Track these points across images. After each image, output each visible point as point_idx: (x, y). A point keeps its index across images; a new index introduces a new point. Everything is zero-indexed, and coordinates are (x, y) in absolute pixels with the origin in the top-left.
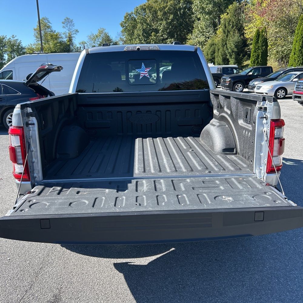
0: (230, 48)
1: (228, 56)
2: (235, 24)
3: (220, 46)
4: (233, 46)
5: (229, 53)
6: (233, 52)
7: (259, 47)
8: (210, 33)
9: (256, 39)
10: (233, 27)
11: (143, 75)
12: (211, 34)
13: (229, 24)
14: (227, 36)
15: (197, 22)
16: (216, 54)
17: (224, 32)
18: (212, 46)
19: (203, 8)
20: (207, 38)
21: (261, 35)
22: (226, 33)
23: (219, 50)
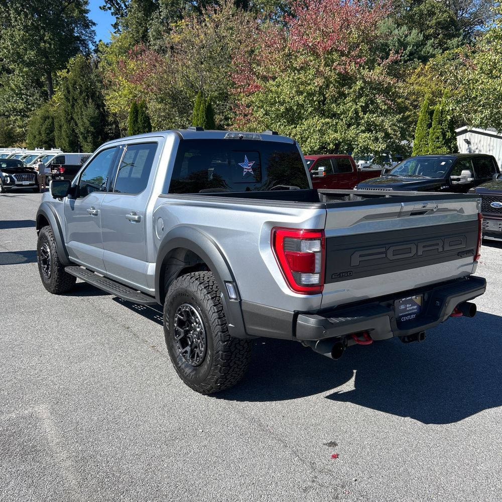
0: (83, 126)
1: (81, 138)
2: (84, 88)
3: (63, 122)
4: (88, 124)
5: (82, 133)
6: (88, 132)
7: (139, 128)
8: (35, 97)
9: (134, 117)
10: (81, 93)
11: (247, 170)
12: (37, 98)
13: (75, 89)
14: (73, 106)
15: (7, 75)
16: (56, 133)
17: (67, 99)
18: (45, 120)
19: (19, 56)
20: (29, 105)
21: (140, 111)
22: (71, 101)
23: (61, 127)
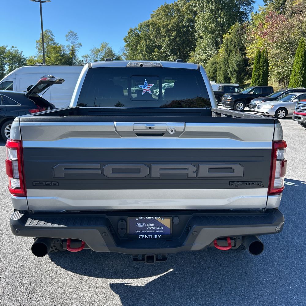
0: (232, 67)
1: (230, 74)
2: (236, 43)
3: (222, 65)
4: (235, 65)
5: (231, 71)
6: (234, 70)
7: (260, 67)
8: (212, 51)
9: (258, 60)
10: (235, 46)
11: (145, 91)
12: (213, 52)
13: (231, 44)
14: (229, 55)
15: (200, 40)
16: (218, 73)
17: (226, 51)
18: (214, 64)
19: (206, 27)
20: (209, 56)
21: (262, 56)
22: (228, 52)
23: (220, 68)
